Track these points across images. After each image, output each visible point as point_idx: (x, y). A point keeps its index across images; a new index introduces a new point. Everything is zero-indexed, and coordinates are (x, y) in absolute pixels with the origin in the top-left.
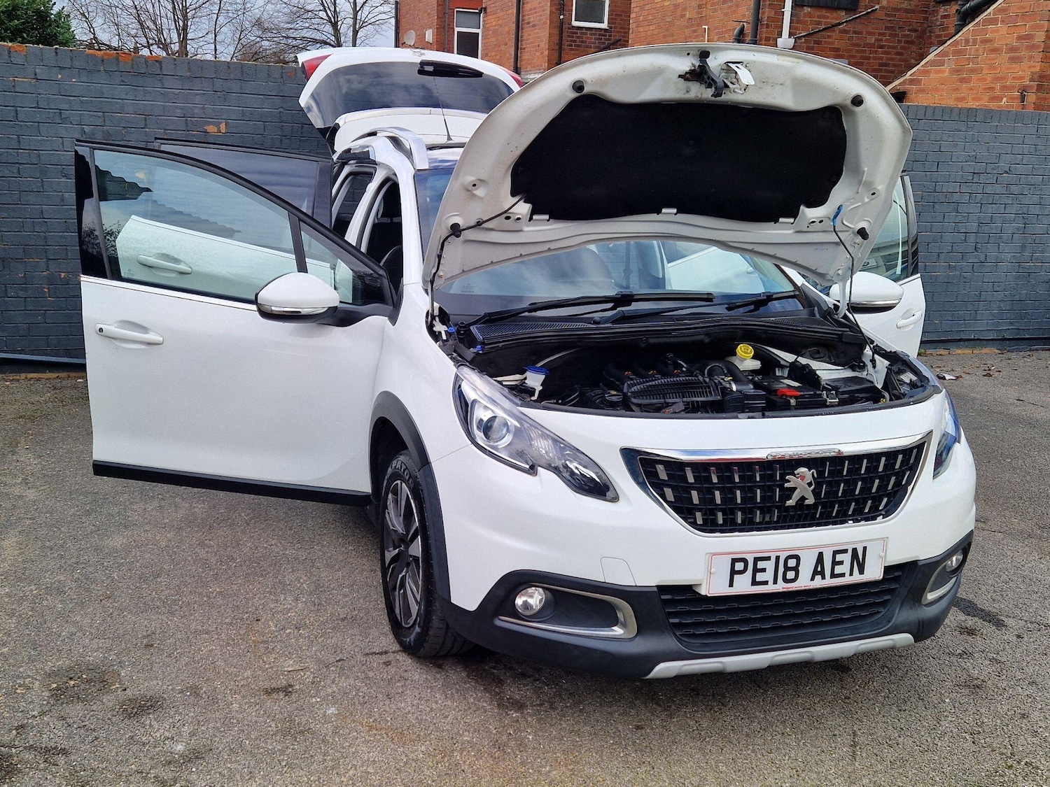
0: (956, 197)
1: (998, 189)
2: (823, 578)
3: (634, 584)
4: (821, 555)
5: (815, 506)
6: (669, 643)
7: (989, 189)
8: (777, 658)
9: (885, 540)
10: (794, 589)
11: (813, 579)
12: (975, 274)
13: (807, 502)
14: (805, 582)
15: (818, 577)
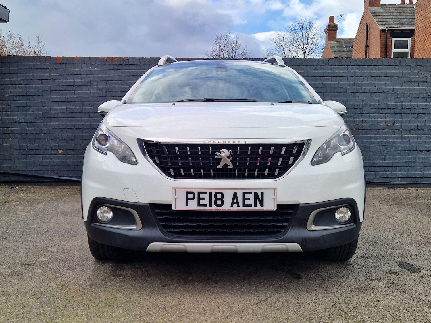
2: (238, 206)
3: (138, 202)
4: (235, 194)
5: (233, 170)
6: (157, 232)
8: (215, 247)
9: (274, 189)
10: (222, 210)
11: (232, 206)
13: (229, 167)
14: (227, 207)
15: (235, 206)
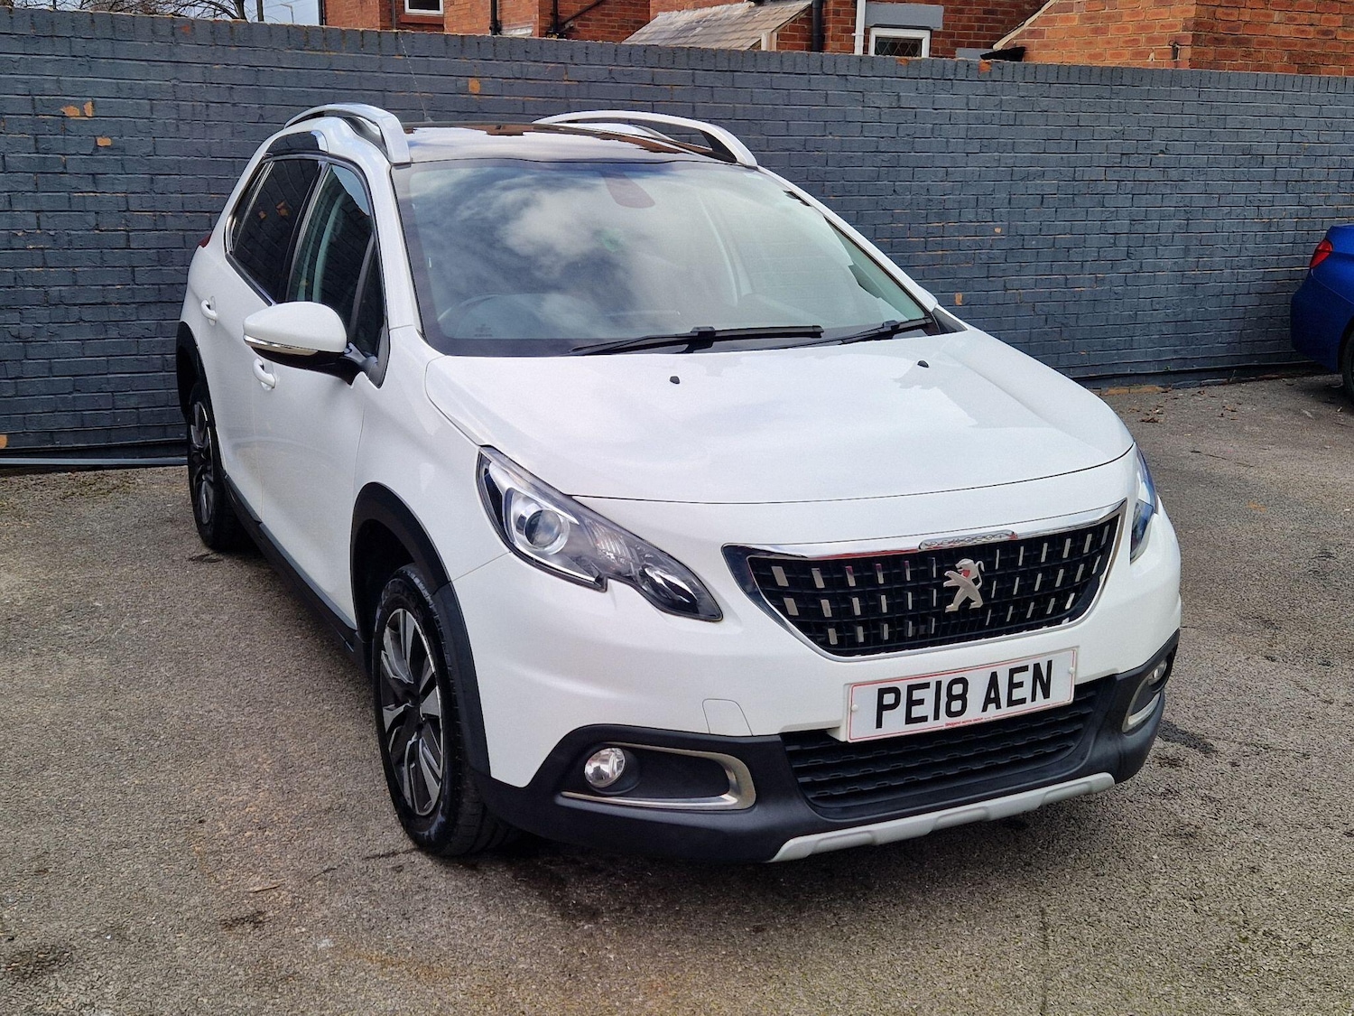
0: (1101, 187)
1: (1154, 174)
2: (998, 707)
3: (750, 734)
4: (994, 676)
5: (983, 610)
6: (799, 811)
7: (1142, 175)
8: (942, 821)
9: (1074, 649)
10: (962, 725)
11: (985, 709)
12: (1129, 288)
13: (973, 605)
14: (975, 713)
15: (992, 707)
